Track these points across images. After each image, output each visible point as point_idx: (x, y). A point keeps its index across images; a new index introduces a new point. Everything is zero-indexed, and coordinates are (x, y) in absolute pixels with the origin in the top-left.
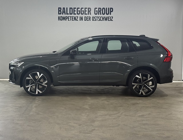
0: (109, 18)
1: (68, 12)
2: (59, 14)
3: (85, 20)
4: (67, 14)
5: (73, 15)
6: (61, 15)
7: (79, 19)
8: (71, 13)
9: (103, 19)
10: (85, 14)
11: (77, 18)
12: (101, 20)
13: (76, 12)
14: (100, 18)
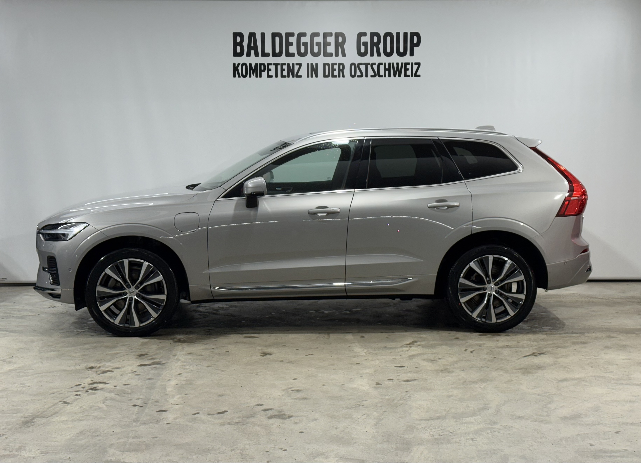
0: (409, 67)
1: (268, 49)
2: (236, 54)
3: (325, 76)
4: (265, 54)
5: (283, 59)
6: (244, 59)
7: (303, 72)
8: (277, 51)
9: (385, 69)
10: (327, 54)
11: (296, 67)
12: (382, 73)
13: (293, 49)
14: (375, 67)
